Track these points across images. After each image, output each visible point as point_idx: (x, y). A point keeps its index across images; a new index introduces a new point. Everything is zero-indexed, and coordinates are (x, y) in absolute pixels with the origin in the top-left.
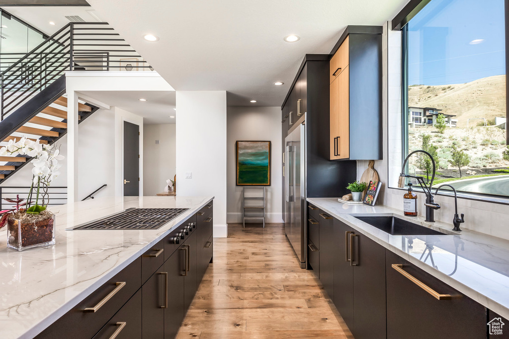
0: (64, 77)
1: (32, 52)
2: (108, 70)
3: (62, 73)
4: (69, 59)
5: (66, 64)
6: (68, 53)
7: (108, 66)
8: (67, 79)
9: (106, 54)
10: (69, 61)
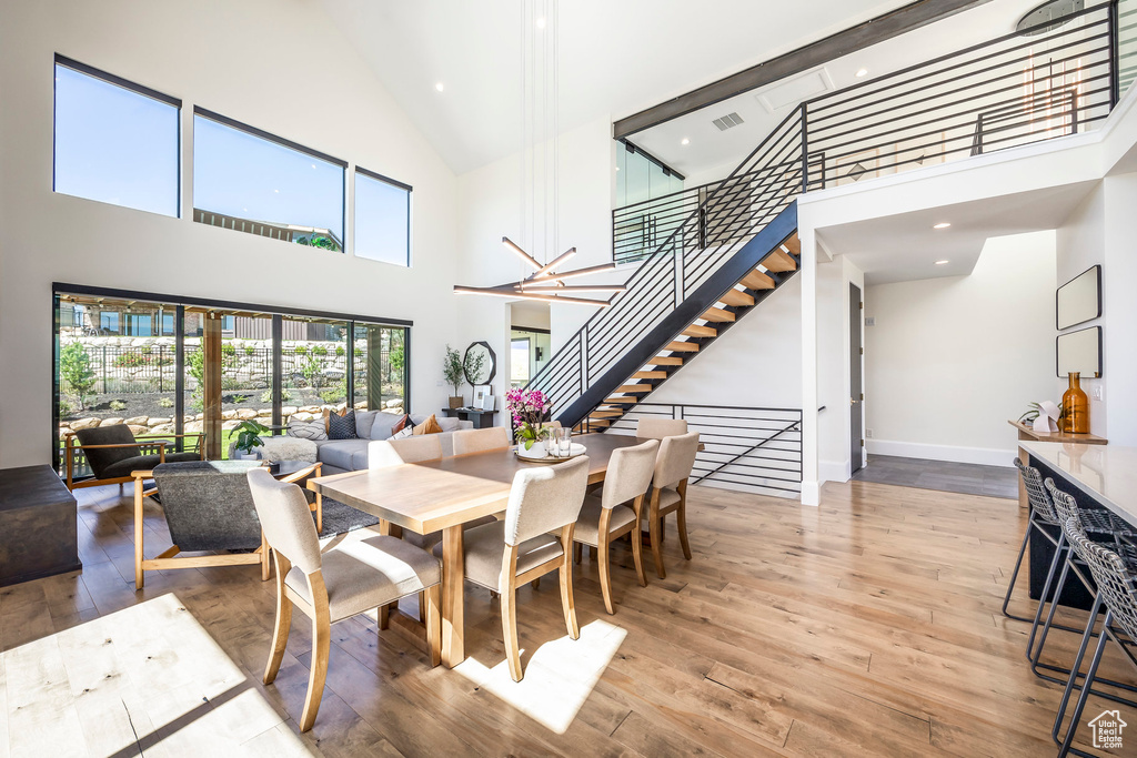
0: (793, 205)
1: (731, 177)
2: (823, 187)
3: (790, 199)
4: (800, 170)
5: (795, 182)
6: (798, 160)
7: (823, 180)
8: (800, 209)
9: (820, 158)
10: (801, 174)
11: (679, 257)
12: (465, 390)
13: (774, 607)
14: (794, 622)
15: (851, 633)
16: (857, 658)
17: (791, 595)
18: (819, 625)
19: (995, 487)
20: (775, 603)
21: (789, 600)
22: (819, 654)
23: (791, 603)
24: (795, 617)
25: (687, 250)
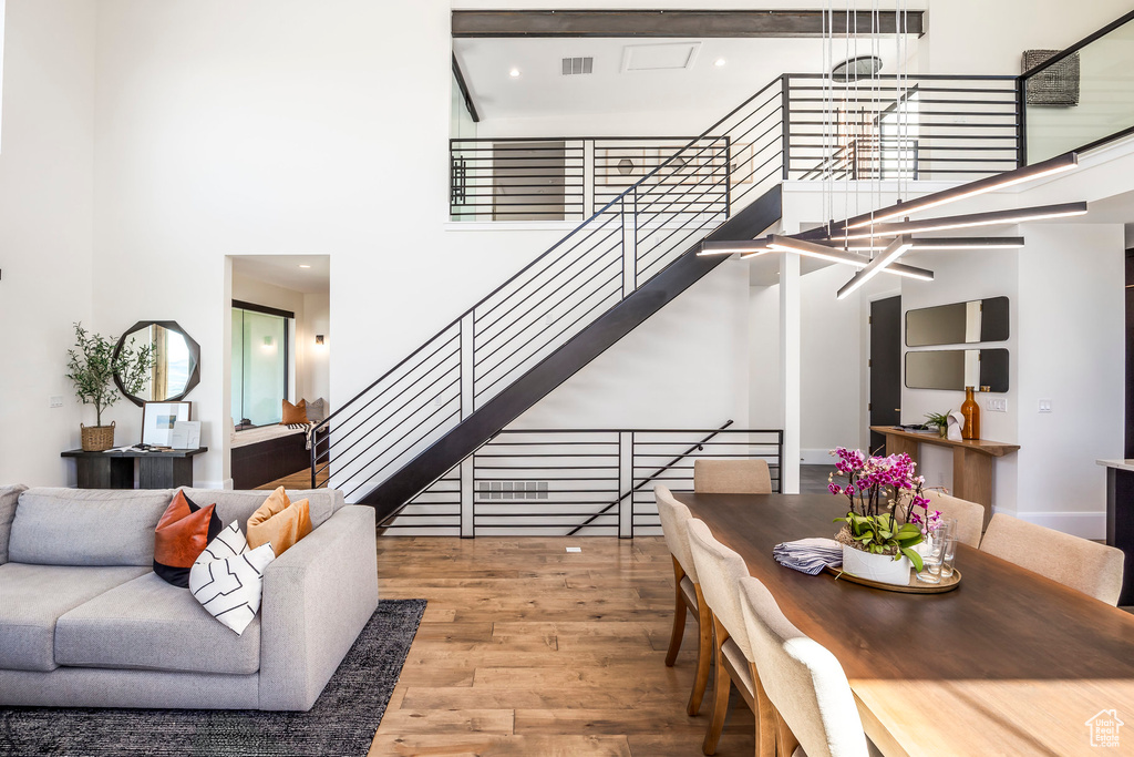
11: (629, 225)
12: (119, 413)
25: (642, 218)
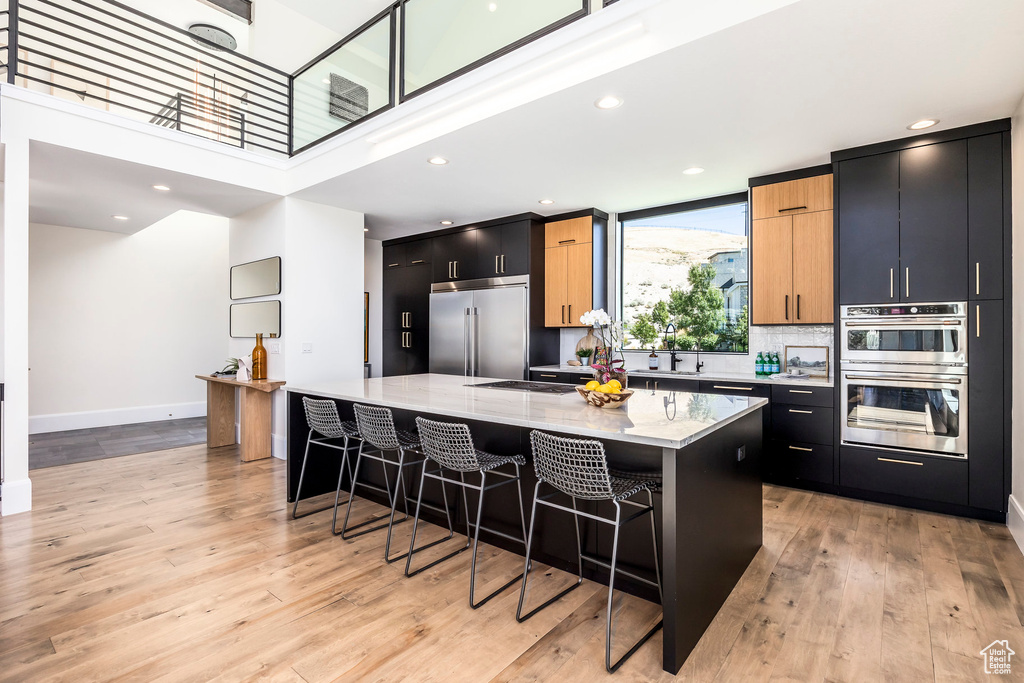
13: (144, 619)
14: (184, 615)
15: (236, 590)
16: (264, 600)
17: (143, 599)
18: (207, 602)
19: (175, 439)
20: (140, 616)
21: (149, 604)
22: (240, 617)
23: (155, 604)
24: (177, 612)
